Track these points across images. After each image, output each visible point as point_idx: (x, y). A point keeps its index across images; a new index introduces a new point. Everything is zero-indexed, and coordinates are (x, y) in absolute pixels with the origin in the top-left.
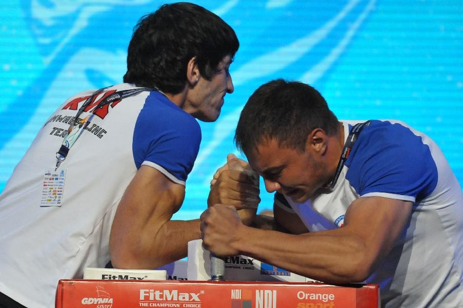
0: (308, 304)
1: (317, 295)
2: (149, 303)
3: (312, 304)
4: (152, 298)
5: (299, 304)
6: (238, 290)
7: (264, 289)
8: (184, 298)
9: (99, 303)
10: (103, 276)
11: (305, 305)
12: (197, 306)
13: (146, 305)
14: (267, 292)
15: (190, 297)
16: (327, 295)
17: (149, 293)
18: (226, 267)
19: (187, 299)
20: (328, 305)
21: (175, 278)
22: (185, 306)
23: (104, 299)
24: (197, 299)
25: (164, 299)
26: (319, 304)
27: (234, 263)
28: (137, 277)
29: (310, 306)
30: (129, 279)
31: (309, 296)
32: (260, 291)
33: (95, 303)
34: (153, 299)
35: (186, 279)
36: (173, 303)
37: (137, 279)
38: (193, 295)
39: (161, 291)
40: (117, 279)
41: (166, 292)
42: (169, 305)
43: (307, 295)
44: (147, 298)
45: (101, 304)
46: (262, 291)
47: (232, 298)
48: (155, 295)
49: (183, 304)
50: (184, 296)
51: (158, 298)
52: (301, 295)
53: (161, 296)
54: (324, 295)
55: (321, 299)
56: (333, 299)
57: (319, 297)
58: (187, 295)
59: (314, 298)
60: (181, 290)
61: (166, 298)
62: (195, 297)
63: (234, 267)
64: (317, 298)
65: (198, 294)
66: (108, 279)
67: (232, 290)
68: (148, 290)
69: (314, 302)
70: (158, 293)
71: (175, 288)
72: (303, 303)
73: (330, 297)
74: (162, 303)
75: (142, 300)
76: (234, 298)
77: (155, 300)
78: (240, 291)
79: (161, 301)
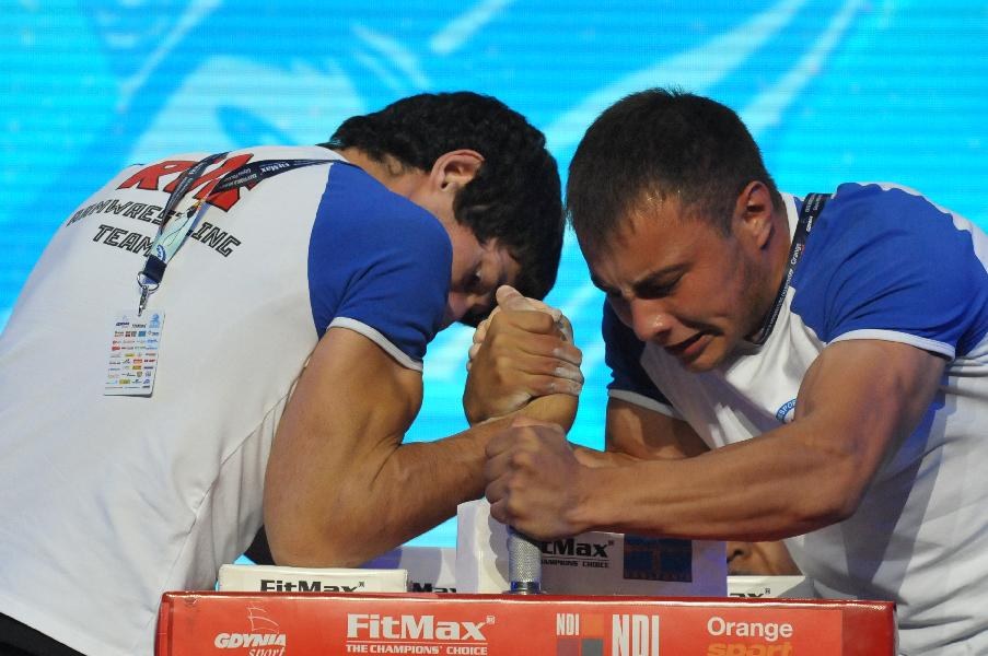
0: (731, 647)
1: (753, 625)
2: (369, 645)
3: (741, 647)
4: (374, 633)
5: (712, 648)
6: (572, 616)
7: (631, 611)
9: (253, 645)
10: (264, 583)
11: (726, 650)
12: (479, 651)
13: (362, 649)
14: (637, 618)
15: (463, 631)
16: (776, 626)
17: (367, 621)
18: (544, 562)
19: (455, 635)
21: (428, 588)
22: (451, 650)
23: (266, 636)
24: (479, 636)
25: (404, 636)
26: (757, 647)
27: (562, 552)
28: (340, 584)
29: (736, 651)
30: (322, 589)
31: (734, 629)
32: (621, 618)
33: (246, 646)
34: (378, 636)
35: (453, 591)
36: (424, 645)
37: (342, 590)
38: (469, 626)
39: (397, 617)
40: (293, 590)
41: (408, 620)
42: (415, 650)
43: (730, 626)
44: (363, 634)
45: (259, 647)
46: (626, 618)
47: (558, 633)
48: (381, 626)
49: (445, 647)
50: (447, 629)
51: (388, 633)
52: (716, 626)
53: (396, 629)
55: (761, 634)
56: (790, 635)
57: (757, 629)
58: (454, 628)
59: (746, 634)
60: (441, 615)
61: (408, 632)
62: (474, 631)
63: (562, 563)
64: (753, 634)
65: (481, 625)
66: (275, 590)
67: (558, 615)
68: (366, 616)
69: (747, 641)
70: (388, 622)
71: (427, 611)
72: (719, 645)
73: (782, 629)
74: (399, 645)
75: (354, 639)
76: (563, 633)
77: (382, 638)
78: (577, 616)
79: (396, 640)
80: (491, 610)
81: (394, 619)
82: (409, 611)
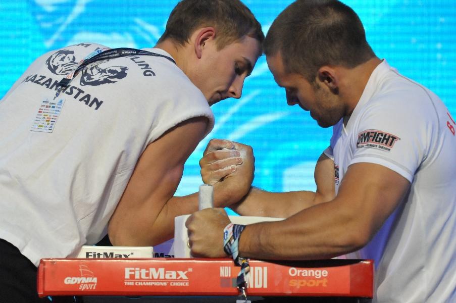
0: (300, 281)
1: (309, 271)
2: (135, 282)
3: (304, 281)
4: (137, 276)
5: (291, 281)
6: (227, 268)
7: (255, 265)
8: (171, 276)
10: (87, 254)
11: (297, 282)
12: (185, 284)
14: (257, 268)
15: (178, 275)
16: (320, 271)
17: (134, 271)
19: (174, 277)
20: (321, 281)
21: (162, 255)
22: (172, 284)
23: (88, 278)
24: (185, 277)
25: (151, 277)
28: (122, 254)
29: (302, 283)
30: (114, 256)
31: (301, 273)
33: (79, 283)
34: (139, 278)
35: (173, 256)
37: (123, 257)
38: (180, 273)
39: (147, 269)
41: (152, 270)
43: (299, 271)
44: (132, 277)
45: (84, 284)
46: (252, 268)
47: (221, 276)
49: (170, 282)
50: (170, 274)
51: (143, 276)
52: (293, 272)
53: (147, 275)
54: (316, 271)
55: (313, 275)
56: (326, 275)
57: (311, 273)
58: (174, 274)
59: (306, 275)
60: (168, 268)
62: (183, 275)
64: (310, 275)
65: (186, 272)
66: (92, 257)
67: (221, 267)
68: (133, 269)
69: (307, 278)
70: (144, 271)
71: (162, 266)
72: (294, 280)
73: (323, 273)
74: (148, 282)
75: (128, 279)
76: (223, 276)
77: (141, 278)
78: (230, 268)
79: (148, 279)
80: (190, 265)
81: (147, 270)
82: (153, 266)
